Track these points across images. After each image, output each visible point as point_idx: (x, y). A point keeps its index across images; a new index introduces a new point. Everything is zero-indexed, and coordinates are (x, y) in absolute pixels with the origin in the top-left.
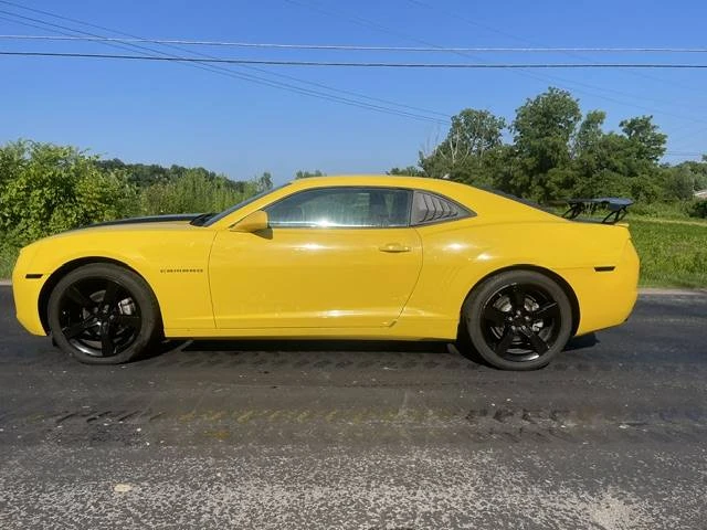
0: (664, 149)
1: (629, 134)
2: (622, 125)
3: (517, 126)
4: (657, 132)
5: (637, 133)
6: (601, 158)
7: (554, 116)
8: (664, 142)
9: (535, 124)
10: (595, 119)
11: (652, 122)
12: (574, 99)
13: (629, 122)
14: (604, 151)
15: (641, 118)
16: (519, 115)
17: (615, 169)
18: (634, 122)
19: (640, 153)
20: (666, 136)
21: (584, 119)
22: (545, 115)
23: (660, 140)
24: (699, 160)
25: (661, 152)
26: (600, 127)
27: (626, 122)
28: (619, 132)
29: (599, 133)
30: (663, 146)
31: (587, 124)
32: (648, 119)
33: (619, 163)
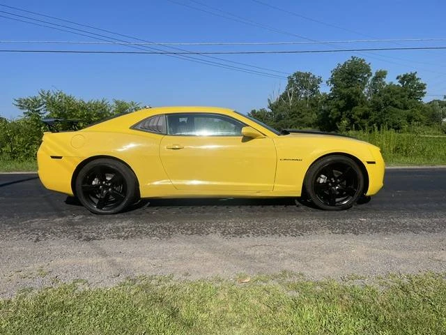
0: (425, 93)
1: (403, 83)
2: (398, 78)
3: (332, 81)
4: (420, 82)
5: (408, 83)
6: (386, 99)
7: (356, 74)
8: (425, 88)
9: (343, 80)
10: (381, 75)
11: (417, 76)
12: (368, 64)
13: (402, 76)
14: (388, 95)
15: (409, 74)
16: (333, 74)
17: (396, 106)
18: (405, 76)
19: (411, 96)
20: (425, 84)
21: (374, 75)
22: (349, 74)
23: (422, 87)
24: (442, 99)
25: (423, 94)
26: (384, 80)
27: (400, 76)
28: (396, 82)
29: (384, 83)
30: (424, 91)
31: (376, 79)
32: (414, 74)
33: (397, 102)
